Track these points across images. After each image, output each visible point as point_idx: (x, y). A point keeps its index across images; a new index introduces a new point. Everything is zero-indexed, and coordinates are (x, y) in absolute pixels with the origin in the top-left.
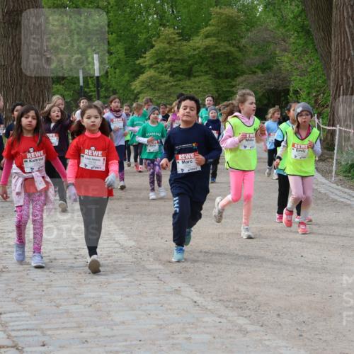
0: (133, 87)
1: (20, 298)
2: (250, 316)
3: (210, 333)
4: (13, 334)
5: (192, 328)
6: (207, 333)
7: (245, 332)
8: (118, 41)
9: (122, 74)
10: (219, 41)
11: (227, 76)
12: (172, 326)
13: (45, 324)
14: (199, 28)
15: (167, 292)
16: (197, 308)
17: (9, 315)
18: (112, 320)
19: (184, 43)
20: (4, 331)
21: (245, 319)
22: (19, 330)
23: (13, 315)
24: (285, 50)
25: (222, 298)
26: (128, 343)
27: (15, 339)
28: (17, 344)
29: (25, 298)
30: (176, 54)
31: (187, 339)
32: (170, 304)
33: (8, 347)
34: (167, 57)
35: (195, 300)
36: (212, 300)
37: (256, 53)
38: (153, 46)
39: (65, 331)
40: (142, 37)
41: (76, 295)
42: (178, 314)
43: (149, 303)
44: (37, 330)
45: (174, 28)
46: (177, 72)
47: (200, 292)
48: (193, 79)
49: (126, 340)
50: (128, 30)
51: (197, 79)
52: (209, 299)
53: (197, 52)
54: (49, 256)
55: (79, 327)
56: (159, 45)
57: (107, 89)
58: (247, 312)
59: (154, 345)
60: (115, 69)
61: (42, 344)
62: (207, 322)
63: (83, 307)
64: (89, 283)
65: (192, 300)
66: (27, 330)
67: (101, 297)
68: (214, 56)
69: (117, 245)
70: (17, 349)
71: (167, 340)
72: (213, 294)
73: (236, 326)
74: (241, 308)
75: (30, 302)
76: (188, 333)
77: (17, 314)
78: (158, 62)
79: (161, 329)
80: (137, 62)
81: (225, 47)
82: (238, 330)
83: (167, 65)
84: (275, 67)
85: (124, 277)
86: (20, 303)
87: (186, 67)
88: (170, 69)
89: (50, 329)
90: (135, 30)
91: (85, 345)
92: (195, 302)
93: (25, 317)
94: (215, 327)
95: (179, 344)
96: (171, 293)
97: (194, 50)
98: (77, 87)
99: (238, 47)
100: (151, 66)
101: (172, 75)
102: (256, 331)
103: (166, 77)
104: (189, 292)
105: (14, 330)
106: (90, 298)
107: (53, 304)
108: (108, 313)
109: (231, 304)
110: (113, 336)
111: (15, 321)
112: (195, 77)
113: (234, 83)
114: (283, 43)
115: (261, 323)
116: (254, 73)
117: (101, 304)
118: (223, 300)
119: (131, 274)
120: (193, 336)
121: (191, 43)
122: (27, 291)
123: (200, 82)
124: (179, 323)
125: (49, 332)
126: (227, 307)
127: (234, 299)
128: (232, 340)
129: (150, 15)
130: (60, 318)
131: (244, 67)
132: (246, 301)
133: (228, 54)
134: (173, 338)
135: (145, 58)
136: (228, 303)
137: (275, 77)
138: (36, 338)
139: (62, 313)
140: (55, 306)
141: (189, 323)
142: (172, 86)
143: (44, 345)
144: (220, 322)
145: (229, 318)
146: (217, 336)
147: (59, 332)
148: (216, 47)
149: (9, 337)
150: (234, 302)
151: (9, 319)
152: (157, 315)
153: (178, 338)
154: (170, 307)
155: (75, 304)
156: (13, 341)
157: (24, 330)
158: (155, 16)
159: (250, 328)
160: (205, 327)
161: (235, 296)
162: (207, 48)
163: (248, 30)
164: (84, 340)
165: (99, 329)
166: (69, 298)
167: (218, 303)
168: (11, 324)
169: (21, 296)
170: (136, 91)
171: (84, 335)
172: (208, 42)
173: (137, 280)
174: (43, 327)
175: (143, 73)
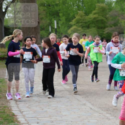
0: (68, 32)
1: (29, 107)
2: (111, 113)
3: (97, 119)
4: (27, 119)
5: (90, 117)
6: (95, 119)
7: (109, 119)
8: (63, 16)
9: (65, 27)
10: (99, 15)
11: (102, 28)
12: (83, 117)
13: (38, 116)
14: (92, 11)
15: (81, 105)
16: (92, 110)
17: (26, 112)
18: (62, 114)
19: (87, 16)
20: (24, 118)
21: (109, 114)
22: (29, 118)
23: (27, 112)
24: (123, 19)
25: (100, 107)
26: (68, 123)
27: (28, 121)
28: (29, 123)
29: (31, 106)
30: (83, 20)
31: (88, 121)
32: (82, 109)
33: (25, 124)
34: (80, 21)
35: (91, 107)
36: (97, 108)
37: (112, 20)
38: (75, 18)
39: (45, 118)
40: (71, 14)
41: (49, 105)
42: (85, 112)
43: (75, 109)
44: (35, 118)
45: (83, 11)
46: (84, 27)
47: (93, 105)
48: (90, 29)
49: (67, 122)
50: (67, 12)
51: (91, 29)
52: (96, 107)
53: (91, 19)
54: (39, 92)
55: (50, 117)
56: (77, 17)
57: (59, 33)
58: (110, 112)
59: (77, 123)
60: (62, 25)
61: (37, 123)
62: (95, 115)
63: (51, 110)
64: (53, 101)
65: (90, 107)
66: (32, 117)
67: (57, 106)
68: (97, 21)
69: (63, 88)
70: (29, 124)
71: (81, 121)
72: (98, 105)
73: (106, 117)
74: (107, 110)
75: (33, 108)
76: (88, 119)
77: (28, 112)
78: (77, 23)
79: (79, 118)
80: (70, 23)
81: (101, 18)
82: (106, 119)
83: (80, 24)
84: (119, 25)
85: (66, 99)
86: (29, 108)
87: (87, 25)
88: (81, 25)
89: (40, 117)
90: (69, 12)
91: (52, 123)
92: (91, 108)
93: (31, 113)
94: (98, 117)
95: (85, 123)
96: (82, 105)
97: (90, 19)
98: (49, 32)
99: (106, 18)
100: (74, 25)
101: (82, 28)
102: (113, 119)
103: (80, 29)
104: (89, 105)
105: (27, 118)
106: (54, 106)
107: (41, 109)
108: (60, 112)
109: (104, 109)
110: (62, 120)
111: (28, 115)
112: (90, 28)
113: (104, 30)
114: (122, 16)
115: (115, 116)
116: (111, 27)
117: (57, 109)
118: (101, 108)
119: (68, 98)
120: (90, 120)
121: (89, 16)
122: (32, 104)
123: (92, 30)
124: (85, 116)
125: (40, 119)
126: (102, 110)
127: (105, 107)
128: (104, 122)
129: (74, 6)
130: (43, 114)
131: (107, 25)
132: (109, 108)
133: (102, 20)
134: (83, 121)
135: (72, 22)
136: (103, 109)
137: (119, 28)
138: (35, 121)
139: (44, 112)
140: (42, 109)
141: (89, 116)
142: (82, 32)
143: (38, 123)
144: (100, 115)
145: (103, 114)
146: (99, 120)
147: (43, 118)
148: (98, 18)
149: (26, 120)
150: (105, 108)
151: (26, 114)
152: (78, 113)
153: (85, 121)
154: (82, 110)
155: (49, 109)
156: (27, 122)
157: (31, 117)
158: (76, 7)
159: (111, 118)
160: (95, 117)
161: (105, 106)
162: (95, 18)
163: (109, 12)
164: (52, 122)
165: (57, 117)
166: (46, 107)
167: (100, 109)
168: (26, 115)
169: (30, 106)
170: (69, 34)
171: (52, 119)
172: (95, 16)
173: (70, 100)
174: (37, 117)
175: (72, 27)
